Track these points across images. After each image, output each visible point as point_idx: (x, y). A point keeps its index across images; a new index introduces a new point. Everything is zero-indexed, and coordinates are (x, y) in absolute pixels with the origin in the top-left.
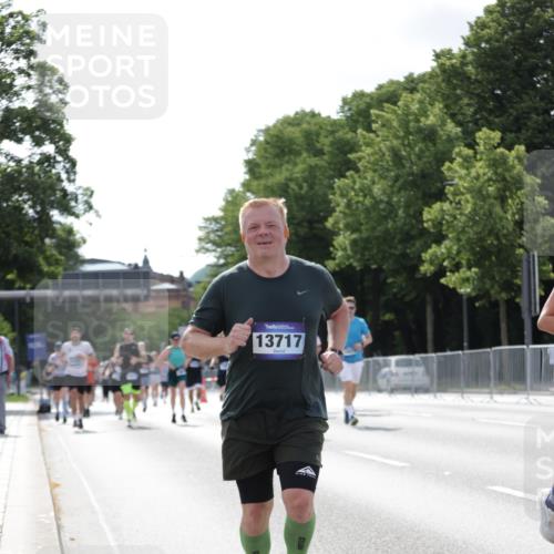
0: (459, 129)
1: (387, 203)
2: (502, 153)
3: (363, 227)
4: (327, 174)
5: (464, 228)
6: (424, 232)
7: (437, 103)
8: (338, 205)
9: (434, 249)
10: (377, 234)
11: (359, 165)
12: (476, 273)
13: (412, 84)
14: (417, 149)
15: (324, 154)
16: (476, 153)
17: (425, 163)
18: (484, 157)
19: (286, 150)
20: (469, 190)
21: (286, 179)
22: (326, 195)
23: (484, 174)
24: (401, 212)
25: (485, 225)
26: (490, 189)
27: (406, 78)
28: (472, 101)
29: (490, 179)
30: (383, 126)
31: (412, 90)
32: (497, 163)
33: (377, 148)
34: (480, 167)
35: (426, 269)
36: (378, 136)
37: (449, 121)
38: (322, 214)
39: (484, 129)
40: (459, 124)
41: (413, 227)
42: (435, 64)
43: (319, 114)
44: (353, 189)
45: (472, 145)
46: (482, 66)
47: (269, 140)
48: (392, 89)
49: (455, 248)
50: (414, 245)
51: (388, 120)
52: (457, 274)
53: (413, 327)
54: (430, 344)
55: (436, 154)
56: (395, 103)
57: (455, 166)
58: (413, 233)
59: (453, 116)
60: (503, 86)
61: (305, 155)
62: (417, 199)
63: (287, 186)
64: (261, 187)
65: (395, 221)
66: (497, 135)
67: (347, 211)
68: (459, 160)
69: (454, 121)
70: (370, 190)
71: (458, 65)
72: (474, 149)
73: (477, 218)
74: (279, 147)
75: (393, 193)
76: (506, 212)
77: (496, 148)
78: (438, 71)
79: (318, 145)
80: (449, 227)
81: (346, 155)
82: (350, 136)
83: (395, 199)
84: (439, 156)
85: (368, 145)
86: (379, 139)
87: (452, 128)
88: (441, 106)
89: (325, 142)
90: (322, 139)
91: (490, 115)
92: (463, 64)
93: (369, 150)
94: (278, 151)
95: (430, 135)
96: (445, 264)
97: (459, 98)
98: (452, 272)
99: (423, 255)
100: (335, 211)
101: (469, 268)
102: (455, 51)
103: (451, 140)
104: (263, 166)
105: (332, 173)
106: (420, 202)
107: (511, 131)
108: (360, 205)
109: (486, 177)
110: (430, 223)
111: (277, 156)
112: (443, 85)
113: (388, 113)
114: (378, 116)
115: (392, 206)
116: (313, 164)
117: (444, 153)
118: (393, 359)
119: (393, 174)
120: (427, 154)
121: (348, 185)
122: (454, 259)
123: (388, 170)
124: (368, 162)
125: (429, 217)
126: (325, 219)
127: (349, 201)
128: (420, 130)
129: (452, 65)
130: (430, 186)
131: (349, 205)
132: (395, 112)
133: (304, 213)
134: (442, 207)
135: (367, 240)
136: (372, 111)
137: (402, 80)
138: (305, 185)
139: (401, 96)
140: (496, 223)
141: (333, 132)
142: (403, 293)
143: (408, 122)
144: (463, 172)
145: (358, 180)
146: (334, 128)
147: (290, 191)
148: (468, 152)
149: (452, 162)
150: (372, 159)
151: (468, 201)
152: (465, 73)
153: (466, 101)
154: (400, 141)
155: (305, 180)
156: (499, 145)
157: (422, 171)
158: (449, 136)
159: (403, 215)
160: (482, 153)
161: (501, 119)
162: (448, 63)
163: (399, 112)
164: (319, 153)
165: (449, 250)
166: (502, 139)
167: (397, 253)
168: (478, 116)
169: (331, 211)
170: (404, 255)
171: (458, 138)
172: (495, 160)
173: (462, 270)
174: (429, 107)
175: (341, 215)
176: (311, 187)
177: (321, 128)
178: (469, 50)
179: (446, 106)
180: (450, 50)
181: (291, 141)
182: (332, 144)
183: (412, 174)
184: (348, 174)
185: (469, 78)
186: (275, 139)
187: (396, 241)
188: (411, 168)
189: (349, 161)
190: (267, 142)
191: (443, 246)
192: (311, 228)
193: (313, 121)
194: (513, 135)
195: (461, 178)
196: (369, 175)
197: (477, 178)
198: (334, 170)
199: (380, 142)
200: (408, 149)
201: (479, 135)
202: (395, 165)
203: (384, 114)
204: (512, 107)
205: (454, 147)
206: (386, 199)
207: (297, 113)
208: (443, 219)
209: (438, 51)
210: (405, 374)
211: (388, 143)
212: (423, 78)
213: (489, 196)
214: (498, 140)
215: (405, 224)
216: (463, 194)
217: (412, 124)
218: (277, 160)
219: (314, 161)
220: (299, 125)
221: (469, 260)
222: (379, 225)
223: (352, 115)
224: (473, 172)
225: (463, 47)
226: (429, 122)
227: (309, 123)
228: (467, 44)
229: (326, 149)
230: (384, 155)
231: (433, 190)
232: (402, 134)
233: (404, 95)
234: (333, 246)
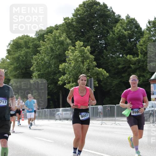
0: (71, 41)
1: (49, 63)
2: (83, 48)
3: (41, 70)
4: (31, 54)
5: (71, 71)
6: (59, 72)
7: (64, 33)
8: (34, 64)
9: (62, 77)
10: (45, 72)
11: (41, 51)
12: (75, 84)
13: (57, 27)
14: (58, 47)
15: (30, 48)
16: (75, 48)
17: (60, 51)
18: (78, 50)
19: (19, 47)
20: (73, 59)
21: (19, 55)
22: (30, 60)
23: (78, 55)
24: (53, 66)
25: (78, 70)
26: (79, 59)
27: (55, 26)
28: (74, 33)
29: (79, 56)
30: (48, 40)
31: (57, 29)
32: (82, 52)
33: (46, 47)
34: (77, 53)
35: (60, 83)
36: (46, 43)
37: (68, 39)
38: (29, 66)
39: (78, 41)
40: (71, 40)
41: (56, 70)
42: (64, 22)
43: (29, 36)
44: (39, 59)
45: (74, 46)
46: (78, 22)
47: (14, 43)
48: (51, 29)
49: (69, 77)
50: (56, 76)
51: (50, 38)
52: (69, 84)
53: (56, 100)
54: (61, 106)
55: (64, 48)
56: (52, 33)
57: (69, 52)
58: (57, 72)
59: (69, 37)
60: (84, 29)
61: (24, 48)
62: (58, 62)
63: (19, 57)
64: (12, 58)
65: (51, 69)
66: (82, 43)
67: (37, 65)
68: (70, 50)
69: (69, 39)
70: (44, 59)
71: (71, 22)
72: (75, 47)
73: (75, 68)
74: (17, 46)
75: (51, 60)
76: (84, 66)
77: (81, 47)
78: (65, 23)
79: (29, 46)
80: (67, 70)
81: (37, 48)
82: (38, 43)
83: (51, 62)
84: (65, 49)
85: (43, 46)
86: (47, 44)
87: (68, 41)
88: (65, 34)
89: (31, 45)
90: (30, 44)
91: (80, 37)
92: (72, 22)
93: (44, 47)
94: (17, 47)
95: (62, 43)
96: (66, 81)
97: (71, 32)
98: (68, 84)
99: (59, 79)
100: (33, 65)
101: (73, 83)
102: (70, 18)
103: (68, 45)
104: (12, 51)
105: (32, 54)
106: (59, 63)
107: (86, 42)
108: (41, 64)
109: (78, 56)
110: (61, 69)
111: (16, 48)
112: (66, 28)
113: (49, 36)
114: (46, 37)
115: (50, 64)
116: (27, 51)
117: (66, 48)
118: (61, 109)
119: (50, 54)
120: (61, 48)
121: (37, 57)
122: (68, 80)
123: (49, 53)
124: (43, 51)
125: (61, 67)
126: (30, 68)
127: (37, 62)
128: (59, 41)
129: (69, 22)
130: (62, 58)
131: (37, 64)
132: (51, 36)
133: (24, 66)
134: (65, 64)
135: (42, 74)
136: (45, 35)
137: (54, 26)
138: (24, 57)
139: (53, 31)
140: (81, 69)
141: (33, 42)
142: (53, 90)
143: (56, 39)
144: (71, 54)
145: (40, 56)
146: (33, 40)
147: (20, 59)
148: (73, 48)
149: (68, 51)
150: (44, 50)
151: (73, 63)
152: (73, 24)
153: (73, 33)
154: (53, 45)
155: (24, 56)
156: (82, 46)
157: (59, 53)
158: (67, 43)
159: (54, 67)
160: (77, 48)
161: (83, 38)
162: (68, 21)
163: (53, 36)
164: (29, 48)
165: (67, 77)
166: (83, 44)
167: (51, 78)
168: (76, 37)
169: (32, 65)
170: (54, 79)
171: (70, 44)
172: (81, 50)
173: (70, 83)
174: (62, 35)
175: (35, 66)
176: (26, 58)
177: (29, 40)
178: (74, 17)
179: (67, 34)
180: (68, 18)
181: (21, 44)
182: (33, 45)
183: (56, 54)
184: (37, 54)
185: (74, 26)
186: (16, 43)
187: (51, 74)
188: (56, 52)
189: (38, 50)
190: (13, 44)
191: (65, 76)
192: (26, 70)
193: (27, 38)
194: (86, 43)
195: (71, 56)
196: (44, 55)
197: (76, 56)
198: (33, 53)
199: (47, 45)
200: (55, 47)
201: (77, 43)
202: (51, 52)
203: (48, 36)
204: (86, 35)
205: (69, 47)
206: (48, 62)
207: (22, 36)
208: (65, 68)
209: (65, 18)
210: (65, 114)
211: (49, 45)
212: (60, 26)
213: (79, 61)
214: (82, 45)
215: (54, 69)
216: (71, 61)
217: (56, 40)
218: (16, 50)
219: (27, 50)
220: (23, 39)
221: (73, 80)
222: (46, 70)
223: (39, 36)
224: (74, 54)
225: (72, 17)
226: (62, 39)
227: (26, 39)
228: (73, 15)
229: (31, 47)
230: (48, 48)
231: (62, 59)
232: (53, 42)
233: (54, 31)
234: (32, 76)
